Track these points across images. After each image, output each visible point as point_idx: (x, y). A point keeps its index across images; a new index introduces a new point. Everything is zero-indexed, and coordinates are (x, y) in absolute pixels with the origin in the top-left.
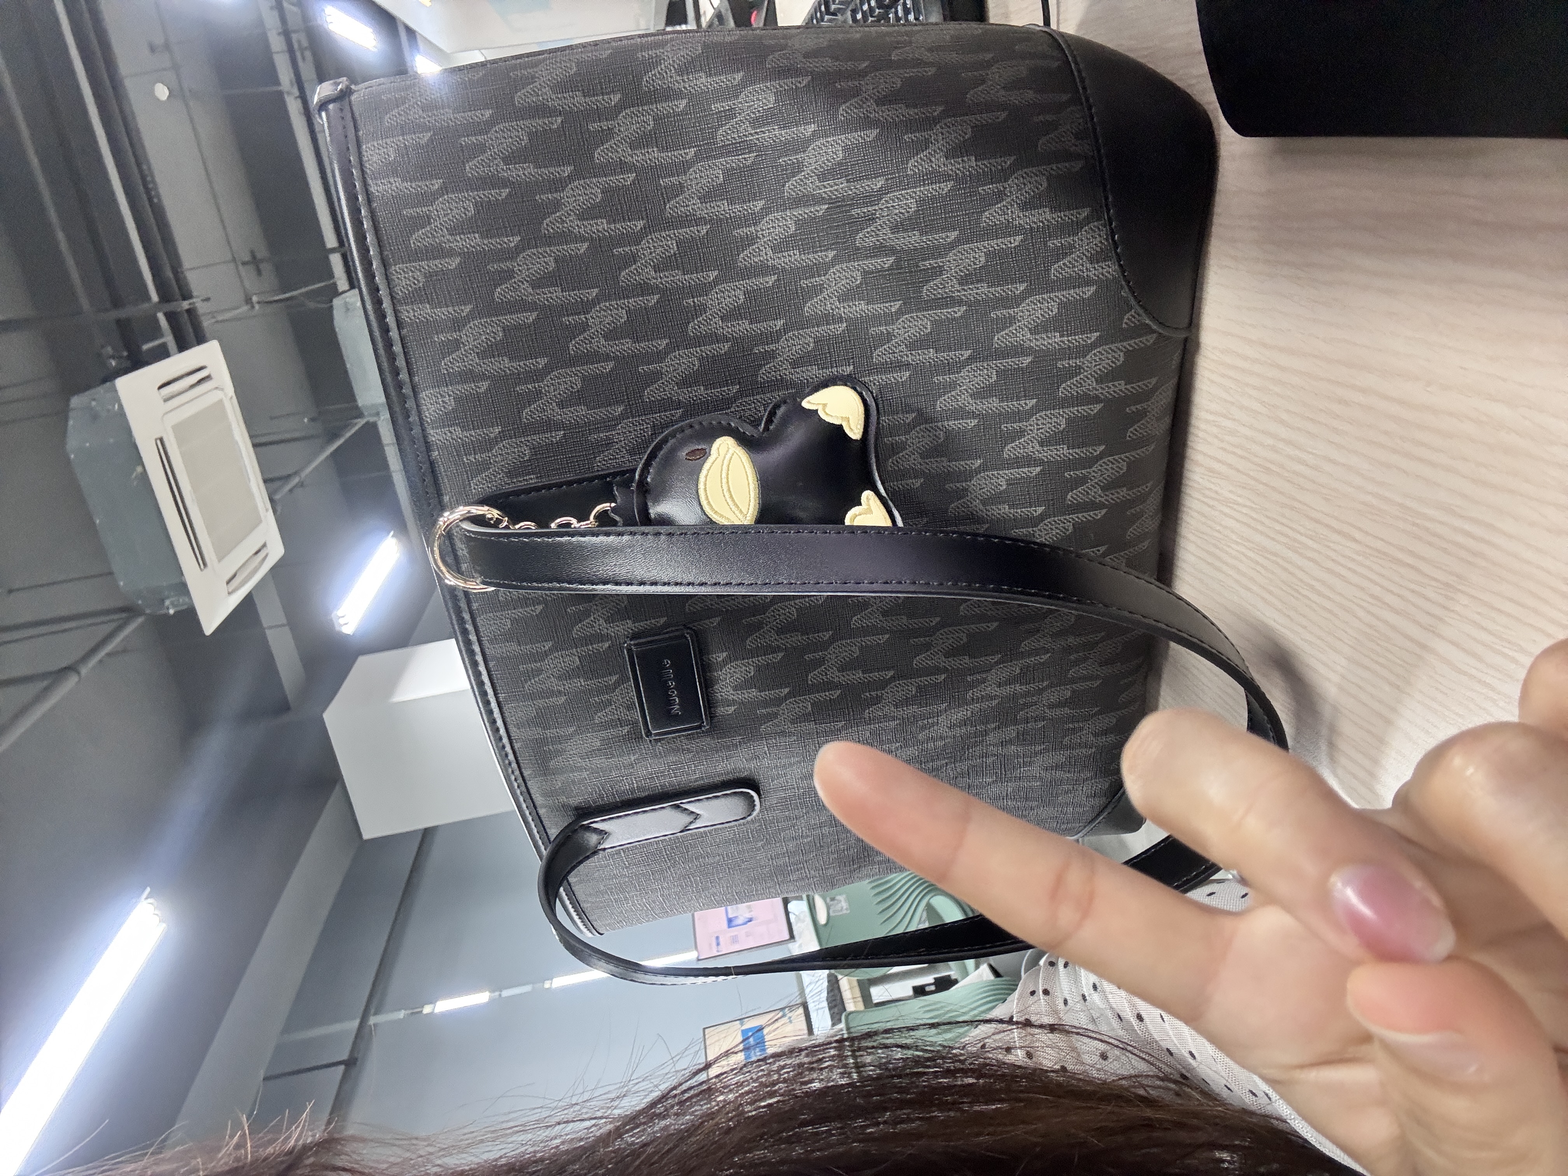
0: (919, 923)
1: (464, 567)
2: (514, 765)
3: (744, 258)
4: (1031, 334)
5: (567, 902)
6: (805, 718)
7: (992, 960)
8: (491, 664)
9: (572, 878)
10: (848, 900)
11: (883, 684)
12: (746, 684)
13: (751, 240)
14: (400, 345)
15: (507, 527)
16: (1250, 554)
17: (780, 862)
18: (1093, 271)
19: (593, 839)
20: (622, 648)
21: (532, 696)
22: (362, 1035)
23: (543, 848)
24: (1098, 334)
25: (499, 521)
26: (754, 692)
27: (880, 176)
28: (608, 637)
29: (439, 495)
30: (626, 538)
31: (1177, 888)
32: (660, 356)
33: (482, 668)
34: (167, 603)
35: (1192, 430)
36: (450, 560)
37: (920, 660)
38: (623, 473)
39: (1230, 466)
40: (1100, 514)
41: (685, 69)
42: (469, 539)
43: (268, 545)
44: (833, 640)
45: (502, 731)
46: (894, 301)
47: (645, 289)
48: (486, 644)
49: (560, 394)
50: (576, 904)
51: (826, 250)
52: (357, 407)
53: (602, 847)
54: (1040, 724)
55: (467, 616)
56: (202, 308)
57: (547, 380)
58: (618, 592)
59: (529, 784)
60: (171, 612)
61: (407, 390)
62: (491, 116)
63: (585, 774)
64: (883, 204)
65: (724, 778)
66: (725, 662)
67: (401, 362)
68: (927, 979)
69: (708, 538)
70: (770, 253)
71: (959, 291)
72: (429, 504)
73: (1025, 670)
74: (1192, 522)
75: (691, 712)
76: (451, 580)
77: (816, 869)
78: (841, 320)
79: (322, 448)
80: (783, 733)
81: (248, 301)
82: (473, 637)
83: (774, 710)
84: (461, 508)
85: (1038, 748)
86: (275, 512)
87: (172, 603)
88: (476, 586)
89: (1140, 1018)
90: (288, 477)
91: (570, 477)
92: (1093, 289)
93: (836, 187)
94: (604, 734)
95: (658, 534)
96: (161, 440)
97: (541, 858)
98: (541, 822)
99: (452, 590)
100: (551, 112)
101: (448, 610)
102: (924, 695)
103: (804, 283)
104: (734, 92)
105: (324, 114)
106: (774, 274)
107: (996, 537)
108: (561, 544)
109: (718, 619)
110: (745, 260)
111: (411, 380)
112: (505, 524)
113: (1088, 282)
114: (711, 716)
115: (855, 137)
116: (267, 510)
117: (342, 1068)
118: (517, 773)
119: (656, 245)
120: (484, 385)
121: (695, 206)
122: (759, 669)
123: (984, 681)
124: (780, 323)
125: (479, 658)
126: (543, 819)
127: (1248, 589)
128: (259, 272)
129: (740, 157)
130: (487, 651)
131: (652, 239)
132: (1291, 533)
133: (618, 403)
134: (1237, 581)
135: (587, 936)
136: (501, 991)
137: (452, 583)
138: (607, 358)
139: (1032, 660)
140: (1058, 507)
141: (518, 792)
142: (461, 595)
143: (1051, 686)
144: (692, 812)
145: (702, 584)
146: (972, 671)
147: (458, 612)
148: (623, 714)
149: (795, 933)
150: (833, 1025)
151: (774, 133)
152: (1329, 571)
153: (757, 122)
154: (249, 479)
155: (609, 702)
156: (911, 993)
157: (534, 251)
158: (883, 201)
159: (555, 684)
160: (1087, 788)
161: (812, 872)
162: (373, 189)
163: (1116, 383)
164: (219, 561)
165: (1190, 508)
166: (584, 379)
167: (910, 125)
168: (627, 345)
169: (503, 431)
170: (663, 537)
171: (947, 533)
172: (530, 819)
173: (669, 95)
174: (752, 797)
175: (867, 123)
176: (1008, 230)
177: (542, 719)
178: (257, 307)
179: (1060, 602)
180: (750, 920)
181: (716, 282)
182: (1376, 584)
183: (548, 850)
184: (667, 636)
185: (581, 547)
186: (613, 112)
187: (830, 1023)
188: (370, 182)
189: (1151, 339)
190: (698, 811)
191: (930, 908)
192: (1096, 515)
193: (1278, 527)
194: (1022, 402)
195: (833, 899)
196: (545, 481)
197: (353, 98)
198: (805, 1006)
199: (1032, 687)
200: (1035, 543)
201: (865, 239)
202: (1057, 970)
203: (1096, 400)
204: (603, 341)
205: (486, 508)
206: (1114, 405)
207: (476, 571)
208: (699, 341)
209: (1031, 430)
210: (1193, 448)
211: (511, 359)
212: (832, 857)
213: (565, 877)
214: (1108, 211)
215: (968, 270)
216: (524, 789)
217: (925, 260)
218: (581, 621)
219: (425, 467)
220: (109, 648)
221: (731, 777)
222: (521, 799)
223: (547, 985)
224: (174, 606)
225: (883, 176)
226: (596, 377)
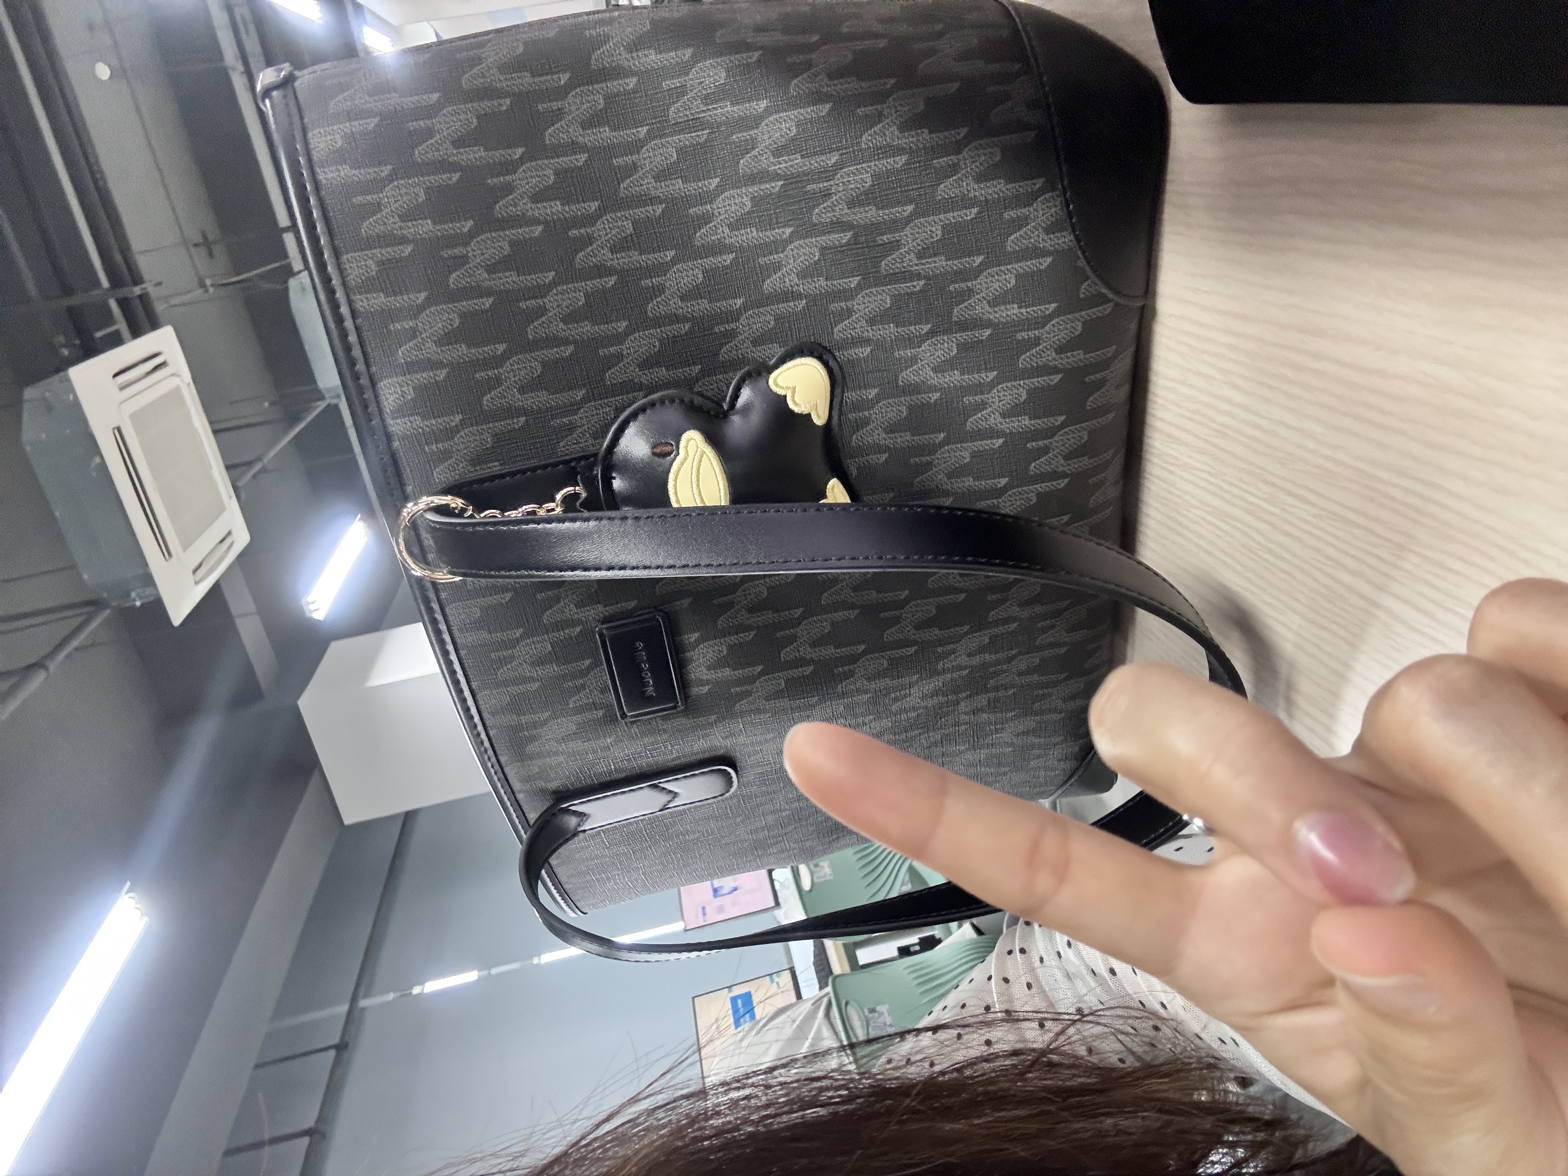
0: (901, 887)
1: (431, 556)
2: (490, 752)
3: (701, 237)
4: (990, 306)
5: (550, 884)
6: (778, 695)
7: (975, 921)
8: (463, 653)
9: (553, 861)
10: (832, 866)
11: (854, 659)
12: (719, 664)
13: (707, 219)
14: (355, 336)
15: (471, 517)
16: (1209, 518)
17: (761, 835)
18: (1048, 242)
19: (573, 821)
20: (594, 633)
21: (506, 683)
22: (353, 1017)
23: (522, 832)
24: (1056, 305)
25: (464, 510)
26: (727, 672)
27: (834, 151)
28: (579, 622)
29: (402, 485)
30: (592, 523)
31: (1145, 845)
32: (619, 338)
33: (453, 657)
34: (133, 595)
35: (1151, 397)
36: (416, 550)
37: (889, 635)
38: (586, 458)
39: (1188, 431)
40: (1063, 483)
41: (634, 47)
42: (434, 529)
43: (234, 533)
44: (803, 617)
45: (477, 719)
46: (853, 276)
47: (601, 271)
48: (456, 633)
49: (520, 380)
50: (558, 885)
51: (784, 227)
52: (320, 391)
53: (582, 828)
54: (1011, 692)
55: (436, 606)
56: (153, 291)
57: (507, 366)
58: (587, 578)
59: (506, 770)
60: (138, 604)
61: (364, 381)
62: (439, 99)
63: (561, 759)
64: (838, 179)
65: (700, 756)
66: (698, 642)
67: (357, 352)
68: (912, 939)
69: (676, 520)
70: (727, 231)
71: (916, 265)
72: (392, 495)
73: (993, 640)
74: (1153, 488)
75: (666, 693)
76: (417, 572)
77: (796, 841)
78: (800, 296)
79: (285, 432)
80: (758, 711)
81: (202, 285)
82: (443, 627)
83: (748, 688)
84: (425, 498)
85: (1010, 715)
86: (238, 498)
87: (138, 595)
88: (443, 576)
89: (1112, 972)
90: (250, 464)
91: (534, 463)
92: (1049, 260)
93: (790, 163)
94: (578, 718)
95: (624, 518)
96: (119, 429)
97: (521, 842)
98: (520, 807)
99: (420, 581)
100: (500, 94)
101: (416, 599)
102: (896, 668)
103: (762, 260)
104: (684, 68)
105: (267, 102)
106: (732, 252)
107: (959, 509)
108: (527, 532)
109: (689, 600)
110: (702, 238)
111: (368, 371)
112: (470, 512)
113: (1045, 253)
114: (686, 697)
115: (808, 112)
116: (231, 498)
117: (332, 1053)
118: (494, 759)
119: (611, 225)
120: (442, 374)
121: (649, 185)
122: (731, 647)
123: (953, 652)
124: (739, 302)
125: (450, 647)
126: (522, 804)
127: (1209, 553)
128: (211, 255)
129: (693, 134)
130: (458, 641)
131: (607, 220)
132: (1247, 496)
133: (580, 387)
134: (1198, 545)
135: (570, 916)
136: (489, 969)
137: (418, 574)
138: (566, 342)
139: (1001, 629)
140: (1021, 478)
141: (496, 778)
142: (429, 586)
143: (1020, 653)
144: (670, 792)
145: (671, 567)
146: (941, 642)
147: (427, 601)
148: (597, 697)
149: (780, 900)
150: (821, 988)
151: (726, 109)
152: (1287, 534)
153: (708, 99)
154: (211, 466)
155: (583, 687)
156: (895, 953)
157: (489, 235)
158: (838, 176)
159: (528, 671)
160: (1057, 752)
161: (792, 844)
162: (321, 177)
163: (1075, 353)
164: (184, 551)
165: (1151, 474)
166: (544, 364)
167: (860, 99)
168: (586, 329)
169: (463, 419)
170: (630, 522)
171: (911, 507)
172: (508, 804)
173: (617, 72)
174: (729, 773)
175: (818, 98)
176: (965, 202)
177: (516, 706)
178: (211, 290)
179: (1024, 571)
180: (735, 889)
181: (674, 262)
182: (1332, 545)
183: (528, 833)
184: (637, 619)
185: (548, 534)
186: (562, 93)
187: (817, 986)
188: (318, 170)
189: (1108, 308)
190: (676, 790)
191: (912, 870)
192: (1059, 484)
193: (1236, 491)
194: (983, 375)
195: (816, 866)
196: (507, 469)
197: (297, 84)
198: (793, 971)
199: (1001, 655)
200: (999, 514)
201: (821, 214)
202: (1033, 930)
203: (1056, 370)
204: (561, 325)
205: (450, 497)
206: (1075, 374)
207: (442, 562)
208: (658, 322)
209: (993, 402)
210: (1154, 416)
211: (469, 347)
212: (811, 829)
213: (546, 860)
214: (1062, 182)
215: (925, 244)
216: (501, 775)
217: (882, 235)
218: (551, 607)
219: (387, 458)
220: (75, 643)
221: (707, 755)
222: (499, 785)
223: (535, 961)
224: (141, 598)
225: (838, 150)
226: (556, 362)
